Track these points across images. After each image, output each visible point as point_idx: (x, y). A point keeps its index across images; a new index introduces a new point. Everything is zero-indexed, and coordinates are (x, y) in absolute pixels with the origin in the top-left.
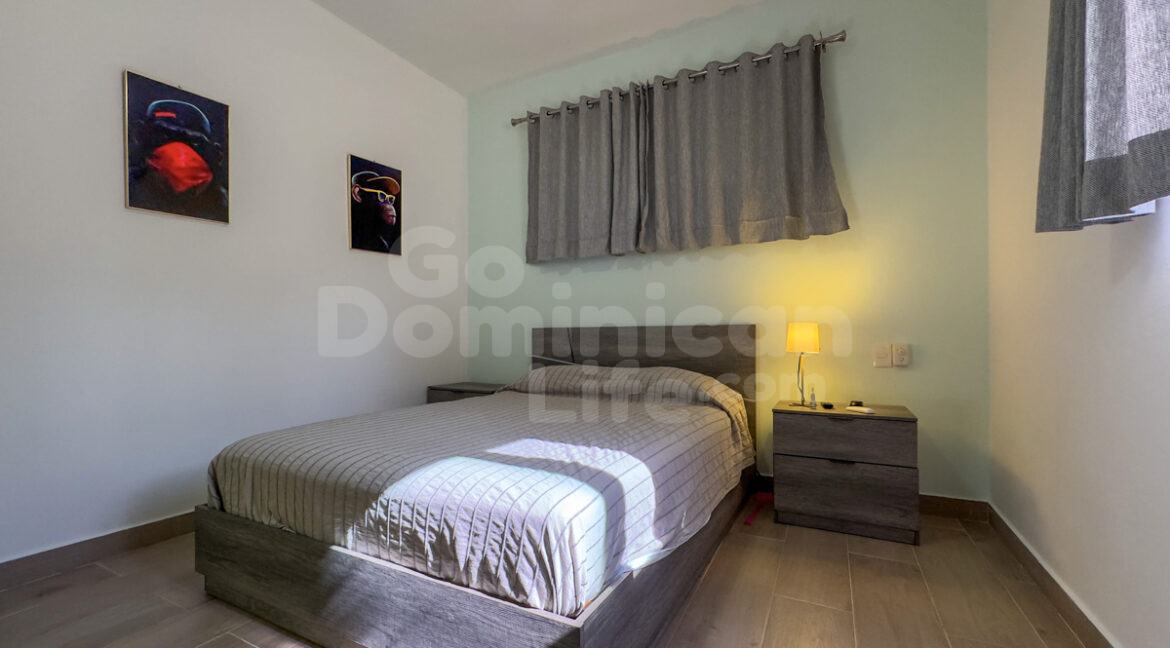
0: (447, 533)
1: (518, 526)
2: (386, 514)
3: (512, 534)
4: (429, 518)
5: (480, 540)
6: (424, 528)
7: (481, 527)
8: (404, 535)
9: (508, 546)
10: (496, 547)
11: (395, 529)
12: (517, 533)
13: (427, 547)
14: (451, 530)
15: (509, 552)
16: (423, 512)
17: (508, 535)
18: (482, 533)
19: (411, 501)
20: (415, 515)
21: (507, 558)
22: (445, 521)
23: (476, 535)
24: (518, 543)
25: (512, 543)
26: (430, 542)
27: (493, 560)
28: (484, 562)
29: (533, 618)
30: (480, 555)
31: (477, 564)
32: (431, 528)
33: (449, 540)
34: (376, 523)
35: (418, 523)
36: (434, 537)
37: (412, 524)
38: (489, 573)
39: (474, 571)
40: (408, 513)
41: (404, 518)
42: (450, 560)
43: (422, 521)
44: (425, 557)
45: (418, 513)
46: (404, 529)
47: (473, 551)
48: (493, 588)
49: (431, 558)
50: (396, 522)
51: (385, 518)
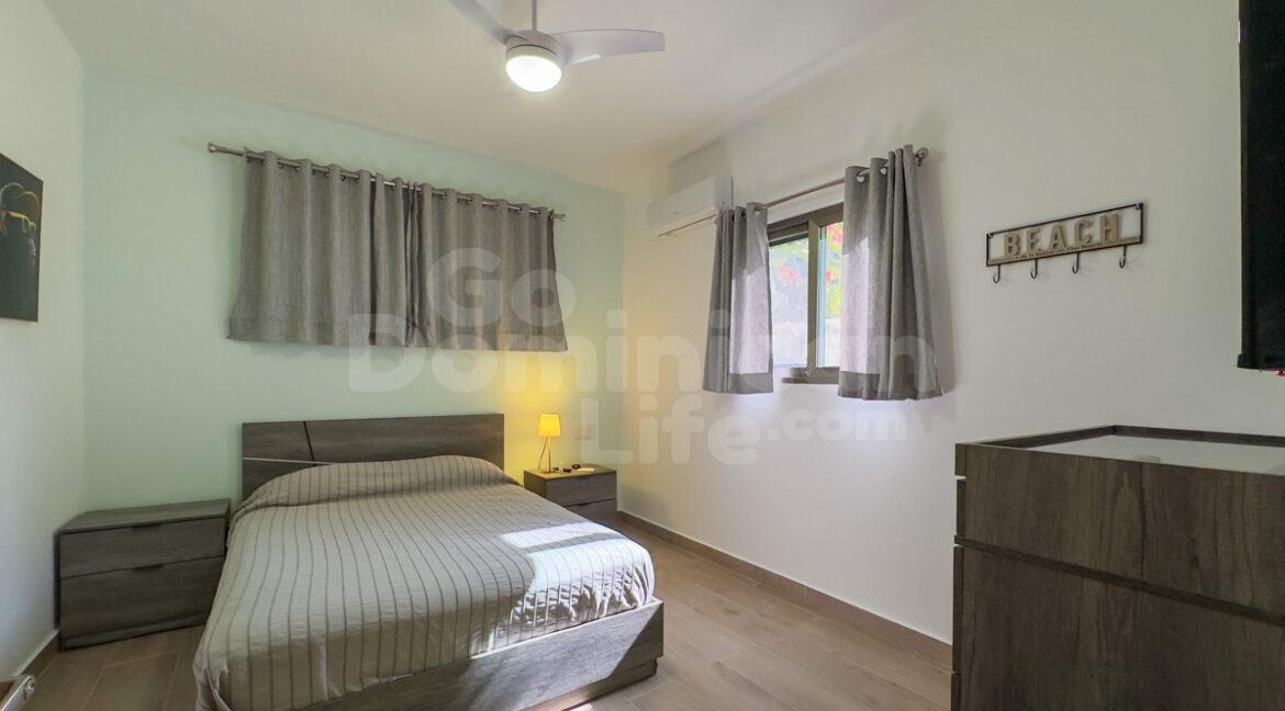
0: (587, 593)
1: (631, 567)
2: (533, 604)
4: (573, 589)
5: (609, 586)
6: (568, 598)
7: (609, 578)
8: (550, 611)
9: (626, 582)
10: (619, 585)
11: (541, 612)
12: (630, 572)
13: (571, 609)
14: (590, 590)
15: (625, 584)
16: (567, 588)
17: (625, 576)
18: (610, 582)
19: (556, 586)
21: (625, 588)
22: (586, 586)
23: (605, 585)
25: (628, 579)
26: (573, 606)
27: (617, 593)
28: (613, 597)
29: (641, 611)
30: (609, 595)
31: (607, 601)
32: (574, 596)
33: (589, 597)
34: (522, 616)
35: (563, 597)
36: (576, 600)
37: (557, 600)
38: (614, 603)
39: (606, 606)
40: (553, 594)
41: (551, 599)
42: (589, 608)
43: (566, 594)
44: (569, 617)
45: (564, 590)
46: (550, 607)
47: (605, 595)
48: (615, 610)
49: (574, 614)
50: (543, 605)
51: (531, 607)
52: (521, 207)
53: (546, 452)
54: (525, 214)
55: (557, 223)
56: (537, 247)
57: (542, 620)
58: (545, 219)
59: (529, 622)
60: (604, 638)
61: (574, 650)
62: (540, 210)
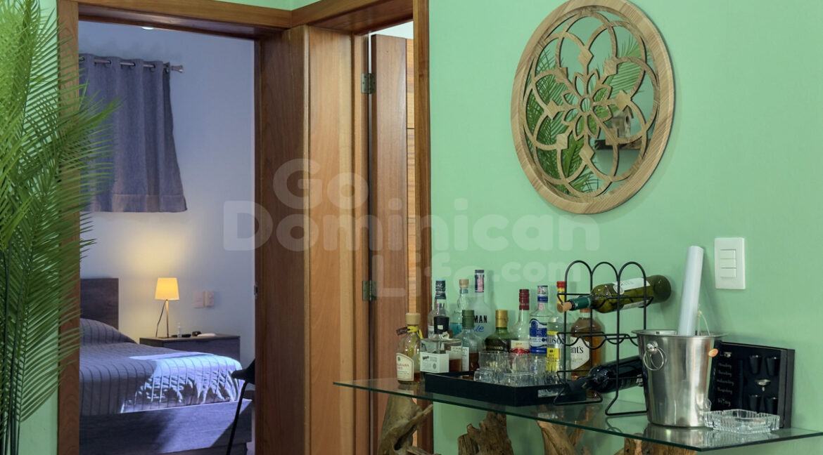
0: (191, 383)
1: (224, 370)
2: (151, 385)
3: (222, 375)
4: (180, 379)
5: (208, 382)
6: (177, 385)
7: (207, 376)
8: (163, 392)
9: (221, 380)
10: (215, 382)
11: (157, 392)
12: (224, 373)
13: (179, 393)
14: (193, 382)
15: (221, 382)
16: (176, 377)
17: (220, 376)
18: (208, 378)
19: (168, 375)
20: (171, 381)
21: (220, 385)
22: (190, 379)
23: (205, 380)
24: (225, 378)
25: (223, 378)
26: (180, 391)
27: (214, 387)
28: (210, 390)
30: (207, 388)
31: (206, 392)
32: (181, 384)
33: (192, 386)
34: (144, 392)
35: (173, 384)
36: (183, 388)
37: (169, 385)
38: (211, 395)
39: (205, 396)
40: (166, 381)
41: (164, 384)
42: (193, 395)
43: (175, 382)
44: (177, 398)
45: (173, 379)
46: (163, 389)
47: (204, 387)
48: (212, 400)
49: (181, 397)
50: (158, 387)
51: (150, 387)
52: (135, 62)
53: (164, 317)
54: (140, 68)
55: (173, 75)
56: (152, 102)
57: (157, 397)
58: (161, 73)
59: (149, 398)
60: (203, 418)
61: (181, 423)
62: (154, 64)
